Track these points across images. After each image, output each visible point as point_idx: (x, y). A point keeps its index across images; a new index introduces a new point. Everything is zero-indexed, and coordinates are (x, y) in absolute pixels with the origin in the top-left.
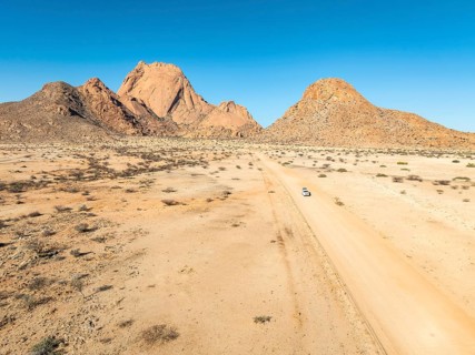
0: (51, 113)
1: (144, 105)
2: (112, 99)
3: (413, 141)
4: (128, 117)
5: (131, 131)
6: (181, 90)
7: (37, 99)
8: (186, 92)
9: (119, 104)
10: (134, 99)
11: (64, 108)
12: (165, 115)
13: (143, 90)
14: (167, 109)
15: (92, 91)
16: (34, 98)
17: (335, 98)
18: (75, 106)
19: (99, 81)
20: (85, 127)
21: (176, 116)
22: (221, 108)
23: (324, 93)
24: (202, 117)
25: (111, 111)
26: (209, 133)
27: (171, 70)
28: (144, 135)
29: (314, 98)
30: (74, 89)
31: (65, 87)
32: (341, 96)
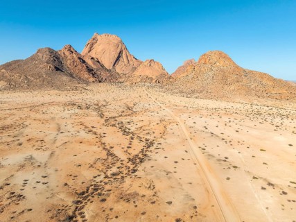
0: (44, 70)
1: (98, 62)
2: (80, 58)
3: (265, 95)
4: (90, 70)
5: (92, 79)
6: (121, 52)
7: (34, 59)
8: (124, 53)
9: (84, 62)
10: (92, 58)
11: (52, 66)
12: (111, 68)
13: (97, 52)
14: (112, 64)
15: (67, 53)
16: (33, 58)
17: (218, 64)
18: (57, 63)
19: (71, 47)
20: (65, 78)
21: (118, 69)
22: (146, 64)
23: (211, 61)
24: (134, 69)
25: (79, 67)
26: (139, 80)
27: (114, 39)
28: (100, 82)
29: (205, 63)
30: (56, 52)
31: (51, 51)
32: (222, 63)
